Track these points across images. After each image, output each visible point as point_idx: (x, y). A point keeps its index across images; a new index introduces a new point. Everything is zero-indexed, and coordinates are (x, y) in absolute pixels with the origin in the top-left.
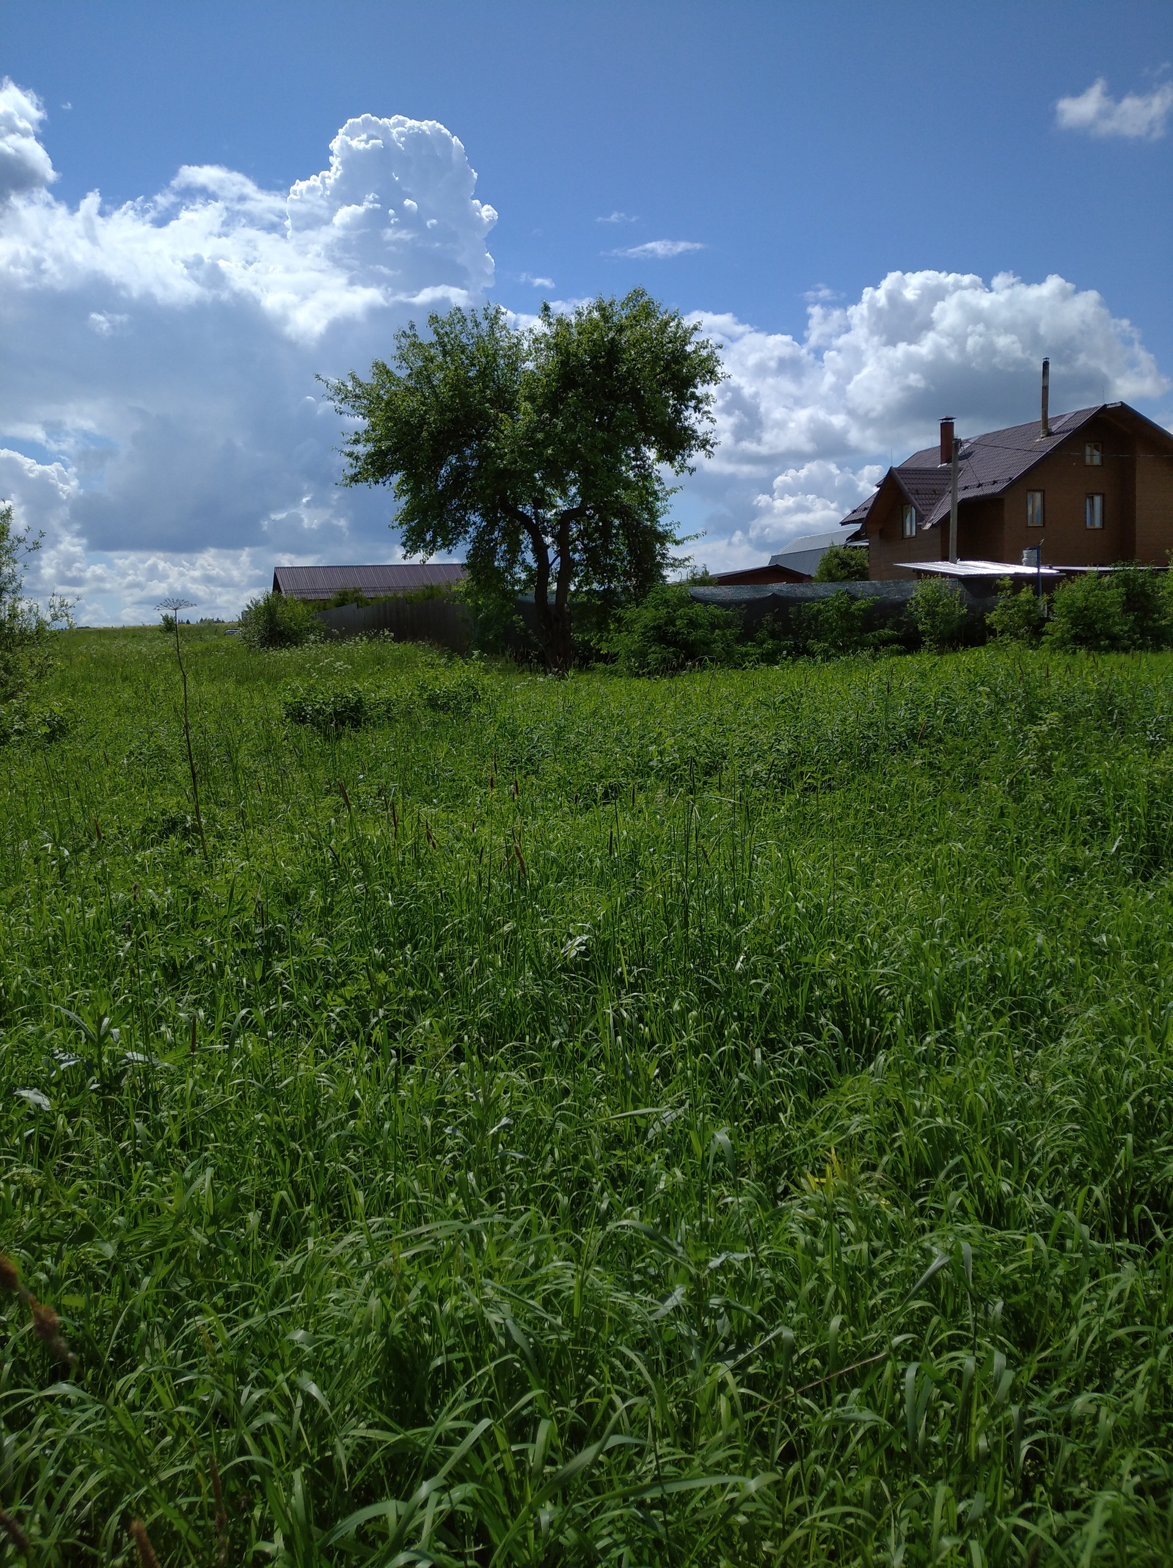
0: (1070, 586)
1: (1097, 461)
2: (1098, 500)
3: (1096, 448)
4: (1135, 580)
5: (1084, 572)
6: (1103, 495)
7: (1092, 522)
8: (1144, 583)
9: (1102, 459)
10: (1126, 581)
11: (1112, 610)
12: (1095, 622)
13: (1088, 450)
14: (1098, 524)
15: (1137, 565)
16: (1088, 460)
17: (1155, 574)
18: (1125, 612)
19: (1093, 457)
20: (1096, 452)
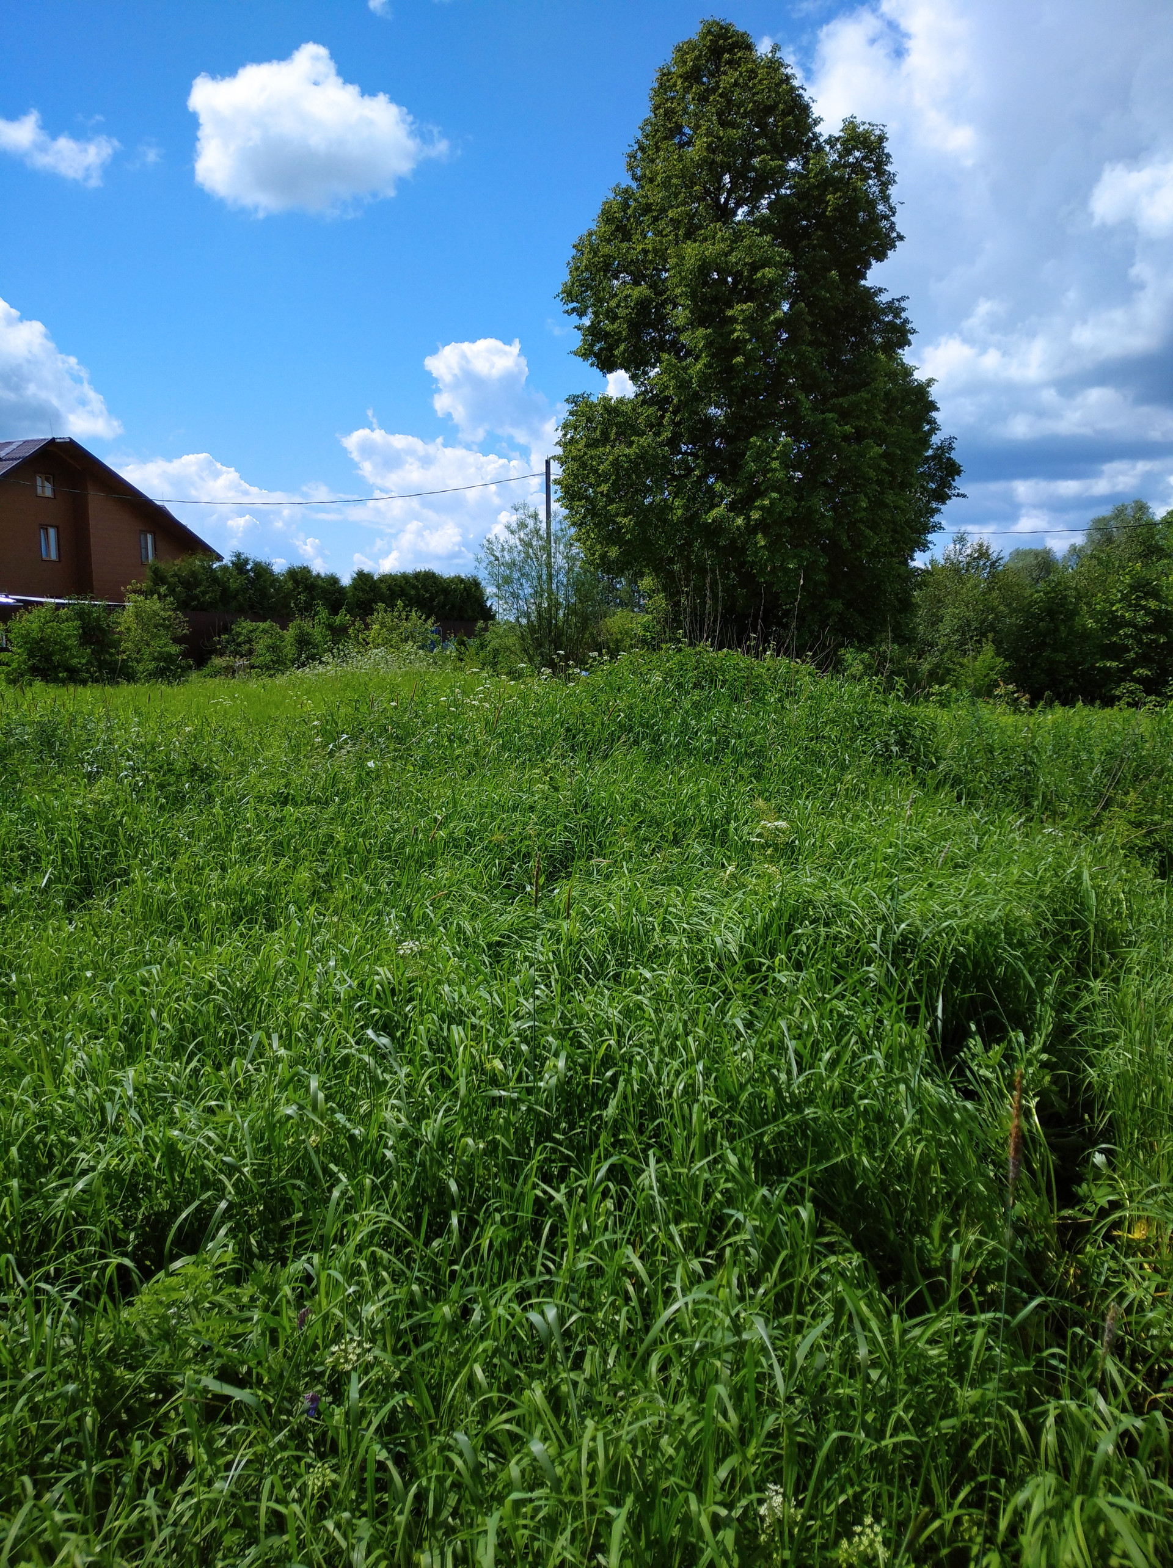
0: (26, 616)
1: (49, 493)
2: (52, 532)
3: (47, 480)
4: (90, 613)
5: (41, 603)
6: (57, 527)
7: (48, 554)
8: (98, 617)
9: (54, 491)
10: (81, 614)
11: (69, 642)
12: (52, 654)
13: (39, 481)
14: (54, 556)
15: (92, 598)
16: (39, 491)
17: (110, 609)
18: (81, 645)
19: (45, 489)
20: (47, 484)
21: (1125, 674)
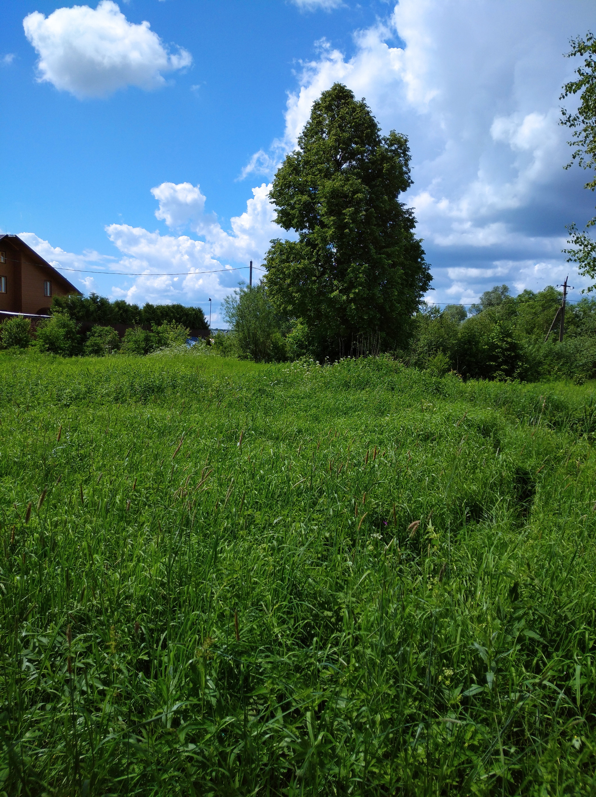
1: (2, 260)
2: (3, 279)
3: (2, 254)
6: (6, 277)
9: (5, 260)
20: (2, 257)
21: (497, 368)
